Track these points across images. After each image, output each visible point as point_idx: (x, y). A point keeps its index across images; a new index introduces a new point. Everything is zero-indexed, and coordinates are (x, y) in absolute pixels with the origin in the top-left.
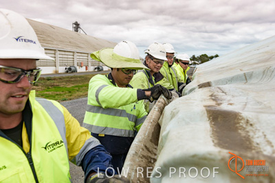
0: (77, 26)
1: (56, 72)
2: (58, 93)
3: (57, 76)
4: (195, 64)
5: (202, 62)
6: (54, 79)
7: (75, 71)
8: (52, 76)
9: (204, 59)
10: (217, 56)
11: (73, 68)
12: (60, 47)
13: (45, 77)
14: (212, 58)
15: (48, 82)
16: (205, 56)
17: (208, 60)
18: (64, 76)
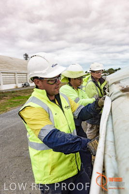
0: (26, 56)
1: (17, 87)
2: (21, 100)
3: (18, 90)
4: (105, 75)
5: (110, 74)
6: (17, 92)
7: (29, 86)
8: (15, 90)
9: (111, 71)
10: (119, 69)
11: (27, 84)
12: (18, 71)
13: (10, 91)
14: (116, 70)
15: (13, 94)
16: (112, 69)
17: (114, 72)
18: (22, 89)
